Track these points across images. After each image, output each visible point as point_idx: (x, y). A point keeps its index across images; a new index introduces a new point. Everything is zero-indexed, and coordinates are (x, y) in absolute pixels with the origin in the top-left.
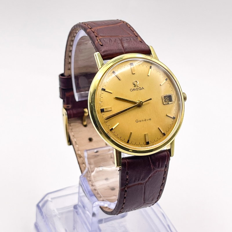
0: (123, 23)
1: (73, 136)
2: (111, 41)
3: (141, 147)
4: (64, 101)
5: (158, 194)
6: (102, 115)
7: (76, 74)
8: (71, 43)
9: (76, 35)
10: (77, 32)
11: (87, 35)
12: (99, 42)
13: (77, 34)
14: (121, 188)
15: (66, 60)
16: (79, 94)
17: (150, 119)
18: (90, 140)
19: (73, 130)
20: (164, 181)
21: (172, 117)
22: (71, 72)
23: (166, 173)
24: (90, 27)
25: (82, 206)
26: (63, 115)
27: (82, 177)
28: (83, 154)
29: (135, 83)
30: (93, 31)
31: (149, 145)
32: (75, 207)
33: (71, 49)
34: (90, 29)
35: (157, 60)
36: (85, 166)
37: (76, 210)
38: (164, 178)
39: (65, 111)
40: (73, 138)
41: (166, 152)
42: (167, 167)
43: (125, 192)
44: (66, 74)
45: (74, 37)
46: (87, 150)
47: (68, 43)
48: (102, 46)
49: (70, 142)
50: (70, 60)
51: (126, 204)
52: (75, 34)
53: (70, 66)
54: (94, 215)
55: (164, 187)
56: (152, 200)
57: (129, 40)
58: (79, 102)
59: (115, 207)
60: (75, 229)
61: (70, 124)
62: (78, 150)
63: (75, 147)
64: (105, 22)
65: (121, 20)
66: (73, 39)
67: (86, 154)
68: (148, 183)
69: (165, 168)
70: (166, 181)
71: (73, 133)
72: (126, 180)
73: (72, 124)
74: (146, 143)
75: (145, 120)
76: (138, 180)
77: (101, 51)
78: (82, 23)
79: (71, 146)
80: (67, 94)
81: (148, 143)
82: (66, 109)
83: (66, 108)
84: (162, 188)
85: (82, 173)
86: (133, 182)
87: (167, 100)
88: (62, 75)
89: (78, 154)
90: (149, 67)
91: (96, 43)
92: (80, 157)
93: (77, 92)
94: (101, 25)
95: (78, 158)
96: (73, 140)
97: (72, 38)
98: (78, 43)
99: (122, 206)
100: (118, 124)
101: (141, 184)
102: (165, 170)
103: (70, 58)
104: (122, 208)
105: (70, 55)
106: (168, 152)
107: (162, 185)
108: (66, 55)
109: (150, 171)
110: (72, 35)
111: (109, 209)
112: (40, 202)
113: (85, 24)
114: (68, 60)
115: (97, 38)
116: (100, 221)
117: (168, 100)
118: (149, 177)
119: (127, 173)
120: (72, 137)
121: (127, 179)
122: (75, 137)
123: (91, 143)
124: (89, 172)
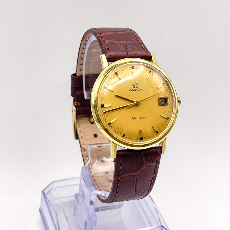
0: (130, 31)
1: (80, 131)
2: (117, 46)
3: (135, 142)
4: (74, 99)
5: (149, 187)
6: (102, 110)
7: (86, 75)
8: (84, 46)
9: (88, 40)
10: (90, 36)
11: (96, 40)
12: (106, 46)
13: (90, 38)
14: (114, 178)
15: (78, 61)
16: (88, 93)
17: (145, 118)
18: (96, 136)
19: (80, 126)
20: (154, 175)
21: (166, 118)
22: (82, 73)
23: (157, 168)
24: (100, 32)
25: (82, 196)
26: (73, 111)
27: (84, 168)
28: (87, 147)
29: (135, 85)
30: (102, 36)
31: (142, 141)
32: (76, 196)
33: (84, 52)
34: (100, 34)
35: (156, 65)
36: (88, 159)
37: (77, 199)
38: (155, 172)
39: (74, 108)
40: (80, 133)
41: (158, 149)
42: (158, 162)
43: (118, 181)
44: (77, 74)
45: (87, 40)
46: (90, 145)
47: (82, 45)
48: (108, 49)
49: (77, 136)
50: (82, 61)
51: (118, 192)
52: (88, 38)
53: (81, 67)
54: (91, 203)
55: (154, 181)
56: (143, 193)
57: (134, 47)
58: (87, 100)
59: (109, 195)
60: (75, 216)
61: (78, 120)
62: (84, 144)
63: (81, 141)
64: (114, 29)
65: (129, 29)
66: (86, 43)
67: (89, 148)
68: (139, 175)
69: (156, 163)
70: (157, 175)
71: (80, 129)
72: (120, 171)
73: (79, 121)
74: (140, 139)
75: (141, 118)
76: (131, 172)
77: (107, 54)
78: (94, 28)
79: (78, 141)
80: (77, 93)
81: (141, 139)
82: (75, 106)
83: (75, 104)
84: (152, 182)
85: (84, 165)
86: (126, 173)
87: (162, 102)
88: (74, 75)
89: (83, 148)
90: (149, 72)
91: (103, 46)
92: (85, 150)
93: (86, 91)
94: (111, 32)
95: (83, 151)
96: (80, 135)
97: (85, 41)
98: (90, 46)
99: (115, 195)
100: (116, 119)
101: (133, 176)
102: (156, 165)
103: (82, 60)
104: (116, 196)
105: (82, 57)
106: (160, 149)
107: (152, 179)
108: (79, 56)
109: (142, 164)
110: (85, 39)
111: (105, 198)
112: (45, 189)
113: (96, 30)
114: (81, 61)
115: (105, 42)
116: (97, 210)
117: (164, 102)
118: (141, 170)
119: (121, 165)
120: (78, 132)
121: (121, 169)
122: (82, 132)
123: (96, 139)
124: (90, 164)
